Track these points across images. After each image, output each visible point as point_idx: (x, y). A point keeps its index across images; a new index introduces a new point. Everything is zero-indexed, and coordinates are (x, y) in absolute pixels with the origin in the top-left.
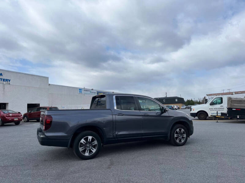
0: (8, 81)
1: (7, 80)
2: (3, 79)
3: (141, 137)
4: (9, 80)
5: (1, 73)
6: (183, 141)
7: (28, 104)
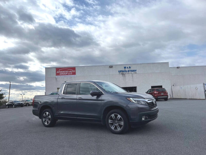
0: (135, 71)
1: (134, 71)
2: (132, 70)
3: (76, 118)
4: (136, 70)
5: (130, 67)
6: (119, 129)
7: (152, 87)
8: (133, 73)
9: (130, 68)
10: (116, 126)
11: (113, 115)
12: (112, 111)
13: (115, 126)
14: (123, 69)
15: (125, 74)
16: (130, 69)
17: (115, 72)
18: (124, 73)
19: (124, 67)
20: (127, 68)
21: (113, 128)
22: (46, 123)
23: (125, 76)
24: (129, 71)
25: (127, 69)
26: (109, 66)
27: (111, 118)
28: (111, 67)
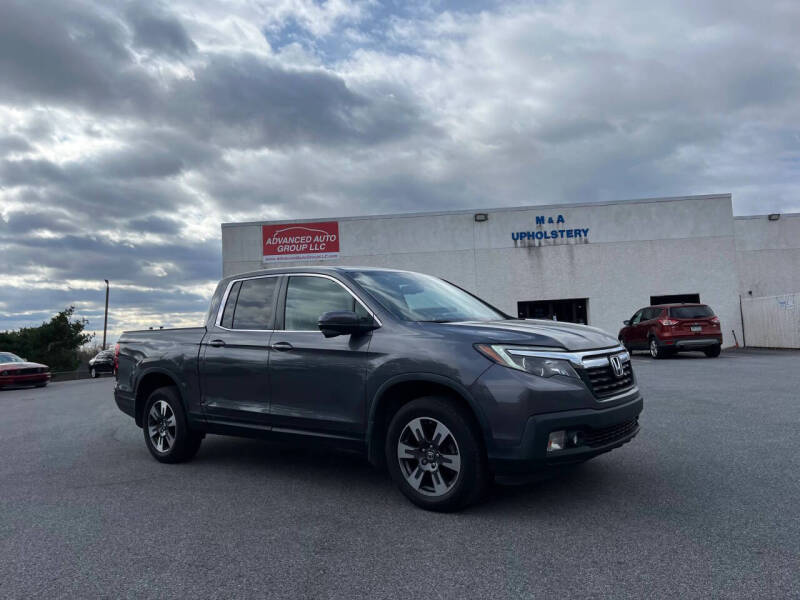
0: (582, 234)
1: (578, 232)
2: (568, 231)
3: (269, 428)
4: (586, 232)
5: (560, 217)
6: (441, 489)
7: (652, 298)
8: (572, 240)
9: (563, 221)
10: (428, 474)
11: (415, 425)
12: (411, 405)
13: (422, 474)
14: (533, 228)
15: (540, 244)
16: (561, 227)
17: (496, 238)
18: (537, 241)
19: (537, 218)
20: (551, 221)
21: (414, 482)
22: (160, 448)
23: (539, 256)
24: (554, 234)
25: (547, 228)
26: (472, 216)
27: (409, 439)
28: (483, 217)
